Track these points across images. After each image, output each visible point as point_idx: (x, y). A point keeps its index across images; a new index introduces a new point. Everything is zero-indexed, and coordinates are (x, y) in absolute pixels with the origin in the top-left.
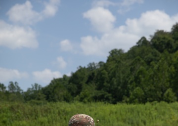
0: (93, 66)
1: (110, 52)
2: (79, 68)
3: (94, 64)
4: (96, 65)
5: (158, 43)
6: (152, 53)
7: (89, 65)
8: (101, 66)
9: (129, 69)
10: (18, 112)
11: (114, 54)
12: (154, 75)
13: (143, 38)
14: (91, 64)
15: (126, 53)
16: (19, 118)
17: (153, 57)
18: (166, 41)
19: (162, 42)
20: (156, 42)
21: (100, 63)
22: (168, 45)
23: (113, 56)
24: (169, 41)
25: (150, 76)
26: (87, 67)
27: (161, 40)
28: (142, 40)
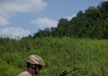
0: (47, 30)
1: (59, 21)
2: (39, 31)
3: (48, 28)
4: (49, 29)
5: (91, 14)
6: (88, 20)
7: (45, 30)
8: (53, 30)
9: (74, 30)
10: (8, 44)
11: (62, 22)
12: (93, 33)
13: (81, 12)
14: (46, 29)
15: (70, 21)
16: (10, 50)
17: (89, 23)
18: (96, 13)
19: (94, 13)
20: (90, 14)
21: (52, 28)
22: (98, 15)
23: (61, 23)
24: (99, 13)
25: (90, 33)
26: (44, 30)
27: (93, 12)
28: (80, 13)
